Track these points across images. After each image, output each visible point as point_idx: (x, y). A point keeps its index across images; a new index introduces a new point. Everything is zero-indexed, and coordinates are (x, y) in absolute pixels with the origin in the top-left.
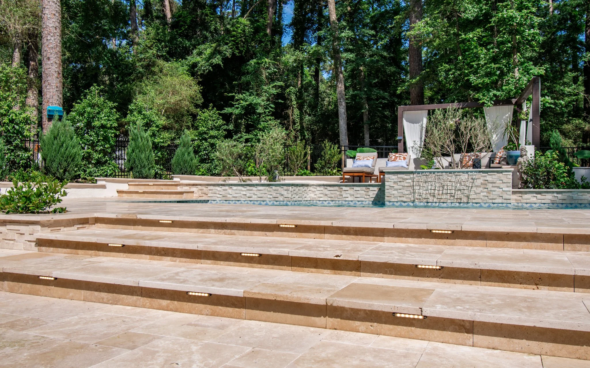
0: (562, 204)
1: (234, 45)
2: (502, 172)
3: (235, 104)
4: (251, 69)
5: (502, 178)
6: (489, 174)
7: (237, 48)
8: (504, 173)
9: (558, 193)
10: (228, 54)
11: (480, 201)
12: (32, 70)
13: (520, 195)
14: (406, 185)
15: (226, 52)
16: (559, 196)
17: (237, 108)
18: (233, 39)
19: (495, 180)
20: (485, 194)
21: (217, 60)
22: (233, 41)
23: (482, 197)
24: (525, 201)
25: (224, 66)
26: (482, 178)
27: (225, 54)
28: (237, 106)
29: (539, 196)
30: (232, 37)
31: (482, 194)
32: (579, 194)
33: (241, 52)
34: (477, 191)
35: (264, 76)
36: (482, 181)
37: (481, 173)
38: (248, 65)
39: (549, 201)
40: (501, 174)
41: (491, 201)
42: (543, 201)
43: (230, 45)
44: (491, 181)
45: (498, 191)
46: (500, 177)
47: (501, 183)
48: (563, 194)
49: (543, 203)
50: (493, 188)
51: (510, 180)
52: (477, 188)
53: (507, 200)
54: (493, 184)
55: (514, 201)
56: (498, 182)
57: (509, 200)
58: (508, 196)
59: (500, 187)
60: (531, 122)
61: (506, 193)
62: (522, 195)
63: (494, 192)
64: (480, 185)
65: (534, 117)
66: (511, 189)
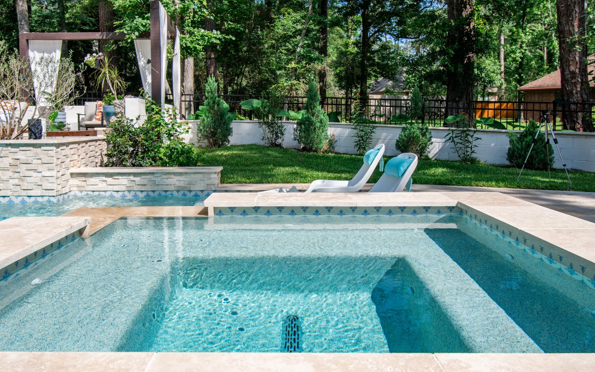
0: (142, 191)
2: (40, 146)
6: (21, 148)
8: (43, 148)
9: (135, 175)
11: (9, 193)
13: (84, 179)
16: (137, 179)
19: (30, 158)
20: (16, 181)
23: (12, 187)
24: (91, 188)
26: (12, 156)
29: (110, 180)
31: (12, 182)
32: (163, 176)
34: (5, 178)
36: (12, 161)
37: (9, 148)
39: (124, 188)
40: (39, 150)
41: (24, 193)
42: (116, 188)
44: (24, 160)
45: (35, 177)
46: (37, 154)
47: (39, 164)
48: (143, 177)
49: (116, 191)
50: (28, 172)
51: (52, 158)
52: (4, 172)
53: (50, 191)
54: (28, 165)
55: (75, 189)
56: (35, 161)
57: (52, 191)
58: (50, 184)
59: (38, 171)
60: (150, 64)
61: (48, 180)
62: (86, 179)
63: (30, 178)
64: (9, 166)
65: (152, 56)
66: (54, 173)
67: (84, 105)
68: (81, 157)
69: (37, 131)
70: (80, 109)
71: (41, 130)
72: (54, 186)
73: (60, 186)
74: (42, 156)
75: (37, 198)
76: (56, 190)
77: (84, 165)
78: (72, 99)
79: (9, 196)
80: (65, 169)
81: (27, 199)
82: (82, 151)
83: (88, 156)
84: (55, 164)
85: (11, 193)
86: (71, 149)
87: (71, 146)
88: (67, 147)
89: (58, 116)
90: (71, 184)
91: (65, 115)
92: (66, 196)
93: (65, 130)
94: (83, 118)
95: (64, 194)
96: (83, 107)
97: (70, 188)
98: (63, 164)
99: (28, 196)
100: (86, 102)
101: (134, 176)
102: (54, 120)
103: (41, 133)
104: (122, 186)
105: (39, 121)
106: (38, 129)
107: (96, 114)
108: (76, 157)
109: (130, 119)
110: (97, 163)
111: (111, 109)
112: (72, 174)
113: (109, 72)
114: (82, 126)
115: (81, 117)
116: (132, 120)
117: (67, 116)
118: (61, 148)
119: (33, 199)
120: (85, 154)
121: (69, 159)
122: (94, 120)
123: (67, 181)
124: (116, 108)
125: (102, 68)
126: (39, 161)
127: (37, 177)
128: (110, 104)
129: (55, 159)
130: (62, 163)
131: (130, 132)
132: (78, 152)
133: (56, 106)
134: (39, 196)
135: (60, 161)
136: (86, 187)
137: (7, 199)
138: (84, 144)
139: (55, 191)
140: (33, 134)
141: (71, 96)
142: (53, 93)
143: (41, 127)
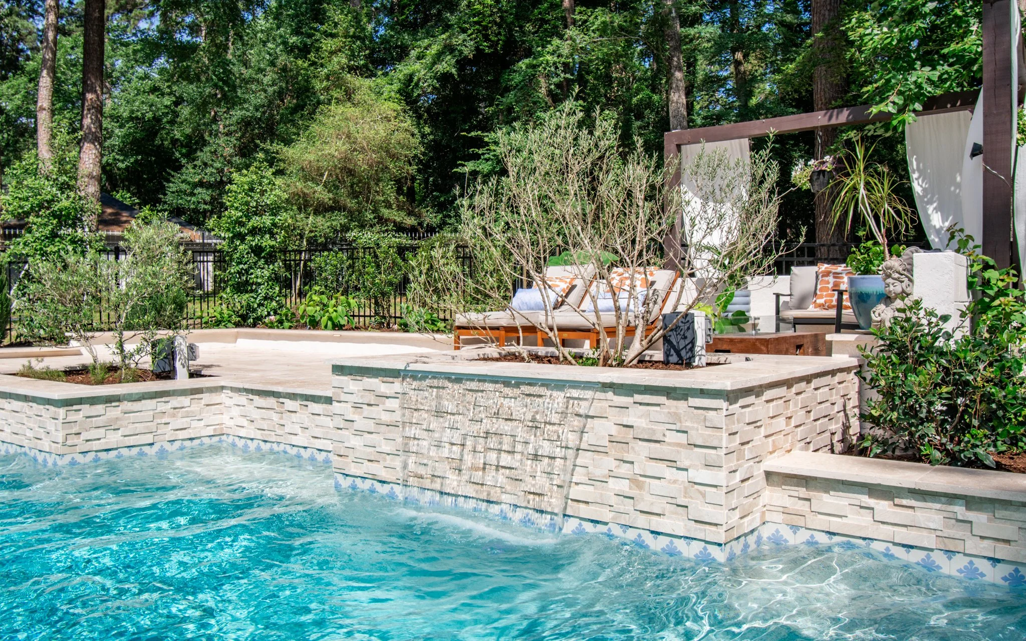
0: (995, 561)
1: (479, 31)
2: (684, 394)
3: (483, 154)
4: (517, 78)
5: (687, 424)
6: (638, 398)
7: (486, 38)
8: (692, 401)
10: (466, 51)
11: (605, 514)
12: (89, 110)
13: (802, 492)
14: (386, 417)
15: (463, 48)
17: (487, 160)
18: (475, 19)
19: (661, 428)
20: (624, 486)
21: (447, 65)
22: (476, 23)
23: (614, 500)
24: (823, 522)
25: (459, 75)
26: (616, 416)
27: (461, 52)
28: (487, 156)
29: (883, 507)
30: (474, 16)
31: (613, 484)
33: (494, 45)
34: (599, 473)
35: (543, 91)
36: (614, 430)
37: (610, 395)
38: (515, 71)
39: (930, 540)
40: (682, 404)
41: (643, 521)
42: (903, 536)
43: (470, 32)
44: (644, 429)
45: (669, 482)
46: (677, 417)
47: (679, 445)
48: (1000, 513)
49: (904, 546)
50: (653, 463)
51: (717, 433)
52: (596, 456)
53: (707, 527)
54: (653, 445)
55: (779, 517)
56: (671, 437)
57: (713, 528)
58: (710, 508)
59: (679, 464)
60: (980, 158)
61: (703, 495)
62: (811, 494)
63: (656, 482)
64: (607, 444)
65: (985, 134)
66: (720, 477)
67: (788, 272)
68: (793, 422)
69: (682, 344)
70: (782, 283)
71: (693, 342)
72: (719, 515)
73: (737, 514)
74: (688, 424)
75: (674, 540)
76: (725, 528)
77: (802, 444)
78: (771, 260)
79: (606, 524)
80: (751, 463)
81: (648, 538)
82: (796, 405)
83: (812, 416)
84: (724, 451)
85: (612, 515)
86: (767, 401)
87: (769, 394)
88: (757, 396)
89: (735, 299)
90: (766, 501)
91: (748, 296)
92: (751, 539)
93: (750, 334)
94: (785, 303)
95: (746, 535)
96: (789, 277)
97: (763, 513)
98: (746, 447)
99: (652, 532)
100: (792, 268)
101: (968, 508)
102: (725, 306)
103: (692, 350)
104: (925, 533)
105: (688, 319)
106: (685, 338)
107: (815, 294)
108: (781, 422)
109: (939, 313)
110: (833, 434)
111: (873, 284)
112: (768, 474)
113: (867, 183)
114: (784, 320)
115: (782, 299)
116: (945, 318)
117: (752, 298)
118: (742, 402)
119: (663, 542)
120: (803, 412)
121: (763, 432)
122: (811, 307)
123: (756, 494)
124: (890, 281)
125: (847, 175)
126: (682, 438)
127: (675, 482)
128: (867, 272)
129: (725, 435)
130: (743, 444)
131: (942, 354)
132: (787, 408)
133: (731, 277)
134: (681, 537)
135: (737, 439)
136: (810, 516)
137: (601, 528)
138: (803, 384)
139: (722, 530)
140: (672, 352)
141: (767, 251)
142: (723, 245)
143: (694, 332)
